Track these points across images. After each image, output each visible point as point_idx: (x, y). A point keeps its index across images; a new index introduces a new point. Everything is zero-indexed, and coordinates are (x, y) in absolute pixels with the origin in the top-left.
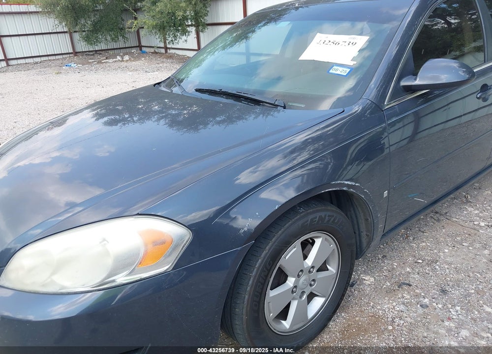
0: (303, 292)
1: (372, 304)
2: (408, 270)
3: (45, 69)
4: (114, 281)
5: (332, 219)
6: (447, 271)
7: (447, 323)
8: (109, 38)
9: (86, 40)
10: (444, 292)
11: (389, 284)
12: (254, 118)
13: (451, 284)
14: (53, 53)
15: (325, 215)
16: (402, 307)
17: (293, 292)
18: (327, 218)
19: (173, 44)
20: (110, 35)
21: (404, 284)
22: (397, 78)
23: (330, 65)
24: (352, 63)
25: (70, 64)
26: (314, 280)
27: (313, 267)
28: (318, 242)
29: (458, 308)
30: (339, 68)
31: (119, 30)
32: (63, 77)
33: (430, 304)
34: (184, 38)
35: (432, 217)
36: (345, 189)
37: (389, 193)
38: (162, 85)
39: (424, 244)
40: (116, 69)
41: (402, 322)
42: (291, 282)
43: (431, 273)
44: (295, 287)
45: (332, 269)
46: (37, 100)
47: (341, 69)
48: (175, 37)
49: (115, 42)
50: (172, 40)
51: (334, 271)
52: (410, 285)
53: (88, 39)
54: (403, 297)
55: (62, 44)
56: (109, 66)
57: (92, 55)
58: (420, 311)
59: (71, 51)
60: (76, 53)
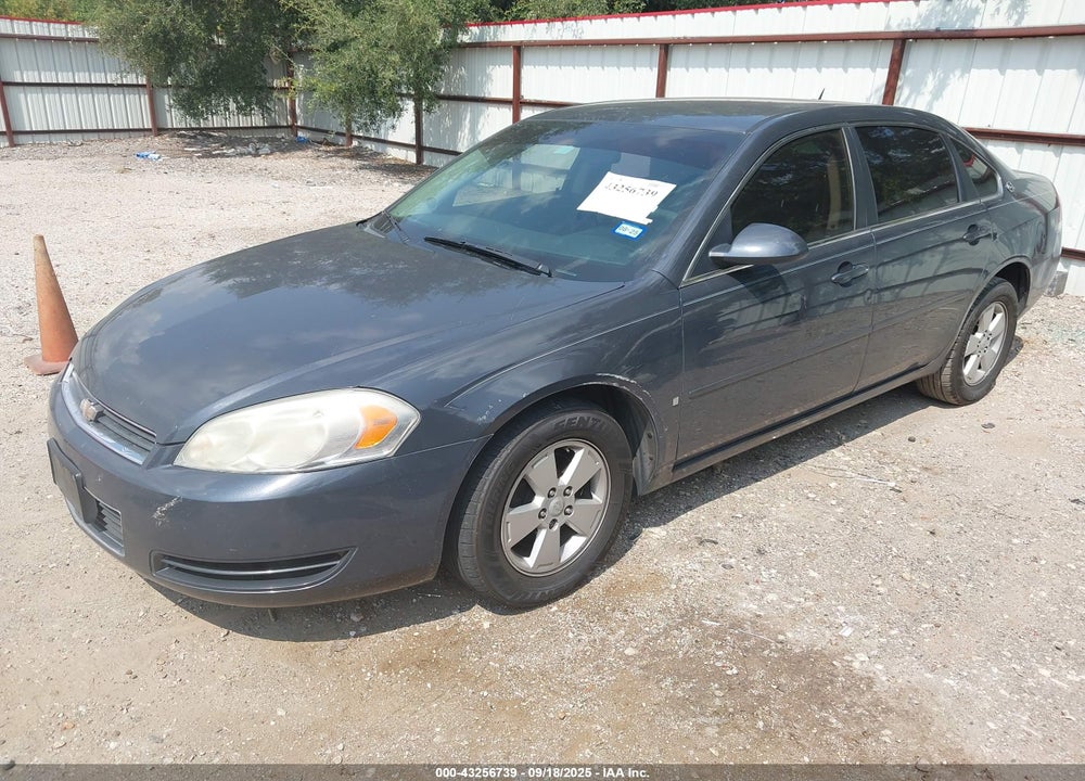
0: (554, 521)
1: (656, 560)
2: (719, 525)
3: (93, 160)
4: (323, 463)
5: (599, 424)
6: (775, 529)
7: (752, 587)
8: (232, 106)
9: (183, 107)
10: (760, 552)
11: (686, 540)
12: (518, 287)
13: (774, 544)
14: (110, 127)
15: (589, 418)
16: (697, 566)
17: (540, 517)
18: (591, 421)
19: (367, 131)
20: (236, 101)
21: (708, 541)
22: (704, 246)
23: (618, 222)
24: (647, 221)
25: (146, 153)
26: (570, 507)
27: (570, 488)
28: (578, 455)
29: (773, 571)
30: (628, 226)
31: (255, 91)
32: (132, 179)
33: (737, 565)
34: (390, 121)
35: (777, 462)
36: (615, 384)
37: (680, 401)
38: (369, 225)
39: (752, 495)
40: (245, 173)
41: (691, 581)
42: (538, 501)
43: (750, 531)
44: (544, 510)
45: (599, 497)
46: (92, 225)
47: (630, 228)
48: (373, 118)
49: (245, 115)
50: (366, 124)
51: (601, 502)
52: (716, 543)
53: (188, 105)
54: (702, 555)
55: (134, 110)
56: (230, 165)
57: (191, 137)
58: (721, 570)
59: (148, 124)
60: (159, 130)
